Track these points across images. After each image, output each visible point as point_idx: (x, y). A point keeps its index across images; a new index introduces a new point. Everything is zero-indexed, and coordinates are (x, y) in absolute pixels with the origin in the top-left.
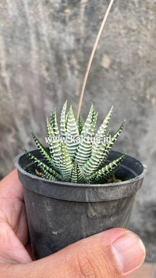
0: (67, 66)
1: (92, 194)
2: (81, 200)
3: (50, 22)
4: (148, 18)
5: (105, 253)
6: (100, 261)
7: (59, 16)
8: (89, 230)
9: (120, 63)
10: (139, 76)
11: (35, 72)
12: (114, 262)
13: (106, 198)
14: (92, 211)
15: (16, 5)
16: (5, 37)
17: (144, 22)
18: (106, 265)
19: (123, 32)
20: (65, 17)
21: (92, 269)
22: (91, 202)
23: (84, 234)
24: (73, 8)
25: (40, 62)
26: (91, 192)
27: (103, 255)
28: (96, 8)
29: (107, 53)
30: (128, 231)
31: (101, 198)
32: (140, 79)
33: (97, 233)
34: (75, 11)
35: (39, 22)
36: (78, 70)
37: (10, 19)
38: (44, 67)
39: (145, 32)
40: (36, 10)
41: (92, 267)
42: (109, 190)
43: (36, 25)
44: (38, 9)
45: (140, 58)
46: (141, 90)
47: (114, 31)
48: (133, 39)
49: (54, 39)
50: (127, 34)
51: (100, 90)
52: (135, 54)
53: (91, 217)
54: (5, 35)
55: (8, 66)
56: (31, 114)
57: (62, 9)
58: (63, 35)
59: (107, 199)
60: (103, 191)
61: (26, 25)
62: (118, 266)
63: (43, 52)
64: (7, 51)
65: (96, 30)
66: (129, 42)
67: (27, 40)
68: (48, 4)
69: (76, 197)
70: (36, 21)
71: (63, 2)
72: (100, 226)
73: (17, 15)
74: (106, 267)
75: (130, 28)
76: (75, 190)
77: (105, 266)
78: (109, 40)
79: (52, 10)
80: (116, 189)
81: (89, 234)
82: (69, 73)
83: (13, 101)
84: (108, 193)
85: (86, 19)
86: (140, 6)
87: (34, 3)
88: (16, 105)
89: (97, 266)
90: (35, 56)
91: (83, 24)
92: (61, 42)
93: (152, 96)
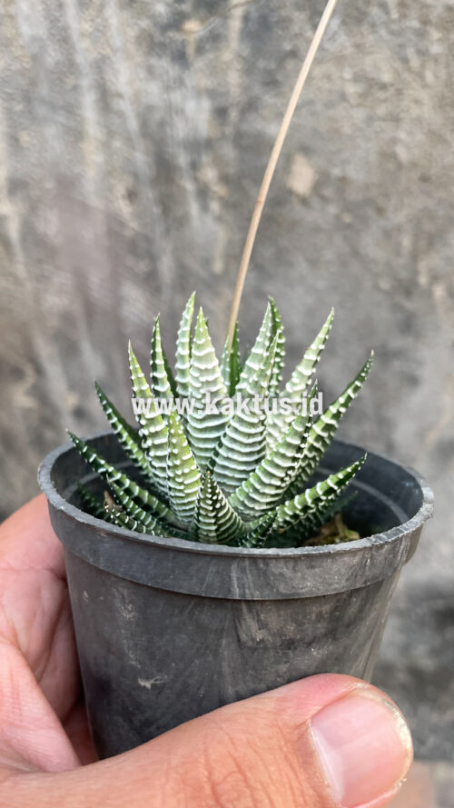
0: (189, 186)
1: (249, 576)
2: (218, 594)
3: (139, 58)
4: (427, 51)
5: (289, 745)
6: (272, 769)
7: (167, 41)
8: (245, 682)
9: (343, 180)
10: (399, 217)
11: (95, 202)
12: (316, 772)
13: (294, 591)
14: (254, 626)
15: (40, 8)
16: (10, 97)
17: (415, 62)
18: (289, 782)
19: (352, 89)
20: (184, 43)
21: (248, 792)
22: (247, 602)
23: (231, 691)
24: (207, 18)
25: (109, 173)
26: (248, 572)
27: (281, 749)
28: (275, 19)
29: (306, 150)
30: (360, 685)
31: (278, 590)
32: (399, 229)
33: (269, 688)
34: (213, 25)
35: (109, 58)
36: (221, 199)
37: (22, 47)
38: (120, 189)
39: (415, 91)
40: (99, 20)
41: (249, 787)
42: (302, 566)
43: (100, 65)
44: (105, 20)
45: (400, 166)
46: (402, 261)
47: (327, 86)
48: (382, 110)
49: (150, 108)
50: (363, 96)
51: (282, 258)
52: (388, 156)
53: (250, 644)
54: (7, 94)
55: (16, 186)
56: (82, 326)
57: (177, 22)
58: (176, 97)
59: (299, 594)
60: (285, 570)
61: (70, 66)
62: (328, 786)
63: (118, 144)
64: (14, 141)
65: (273, 83)
66: (370, 120)
67: (71, 110)
68: (135, 5)
69: (202, 584)
70: (99, 53)
72: (277, 672)
73: (45, 37)
74: (291, 788)
75: (373, 79)
76: (201, 563)
77: (287, 786)
78: (313, 114)
79: (145, 23)
80: (324, 564)
81: (242, 692)
82: (194, 208)
83: (29, 286)
84: (299, 574)
85: (246, 52)
86: (403, 16)
88: (37, 298)
89: (262, 784)
90: (94, 157)
91: (237, 66)
92: (171, 116)
93: (435, 278)
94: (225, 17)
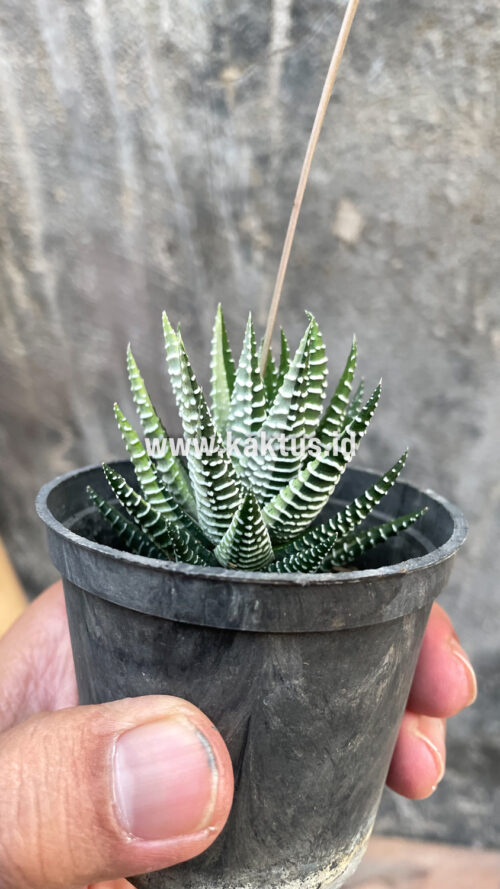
0: (231, 236)
3: (177, 109)
4: (475, 90)
7: (205, 90)
9: (392, 225)
10: (452, 261)
11: (134, 256)
15: (75, 61)
16: (43, 154)
17: (463, 102)
19: (398, 132)
20: (222, 92)
24: (247, 66)
25: (147, 226)
28: (317, 64)
29: (352, 195)
32: (452, 273)
34: (252, 73)
35: (146, 109)
36: (264, 249)
37: (57, 101)
38: (160, 242)
39: (465, 131)
40: (135, 72)
43: (138, 117)
44: (142, 71)
45: (451, 208)
46: (457, 307)
47: (372, 129)
48: (429, 152)
49: (190, 159)
50: (410, 138)
52: (438, 198)
54: (41, 149)
55: (53, 242)
57: (215, 70)
58: (216, 146)
61: (106, 119)
63: (156, 196)
64: (49, 197)
66: (418, 162)
67: (108, 163)
68: (172, 56)
70: (136, 105)
71: (217, 46)
73: (79, 90)
75: (420, 121)
78: (359, 158)
79: (182, 74)
82: (236, 259)
85: (287, 98)
86: (449, 56)
87: (130, 51)
90: (132, 209)
91: (279, 113)
92: (210, 166)
93: (492, 323)
94: (265, 64)
